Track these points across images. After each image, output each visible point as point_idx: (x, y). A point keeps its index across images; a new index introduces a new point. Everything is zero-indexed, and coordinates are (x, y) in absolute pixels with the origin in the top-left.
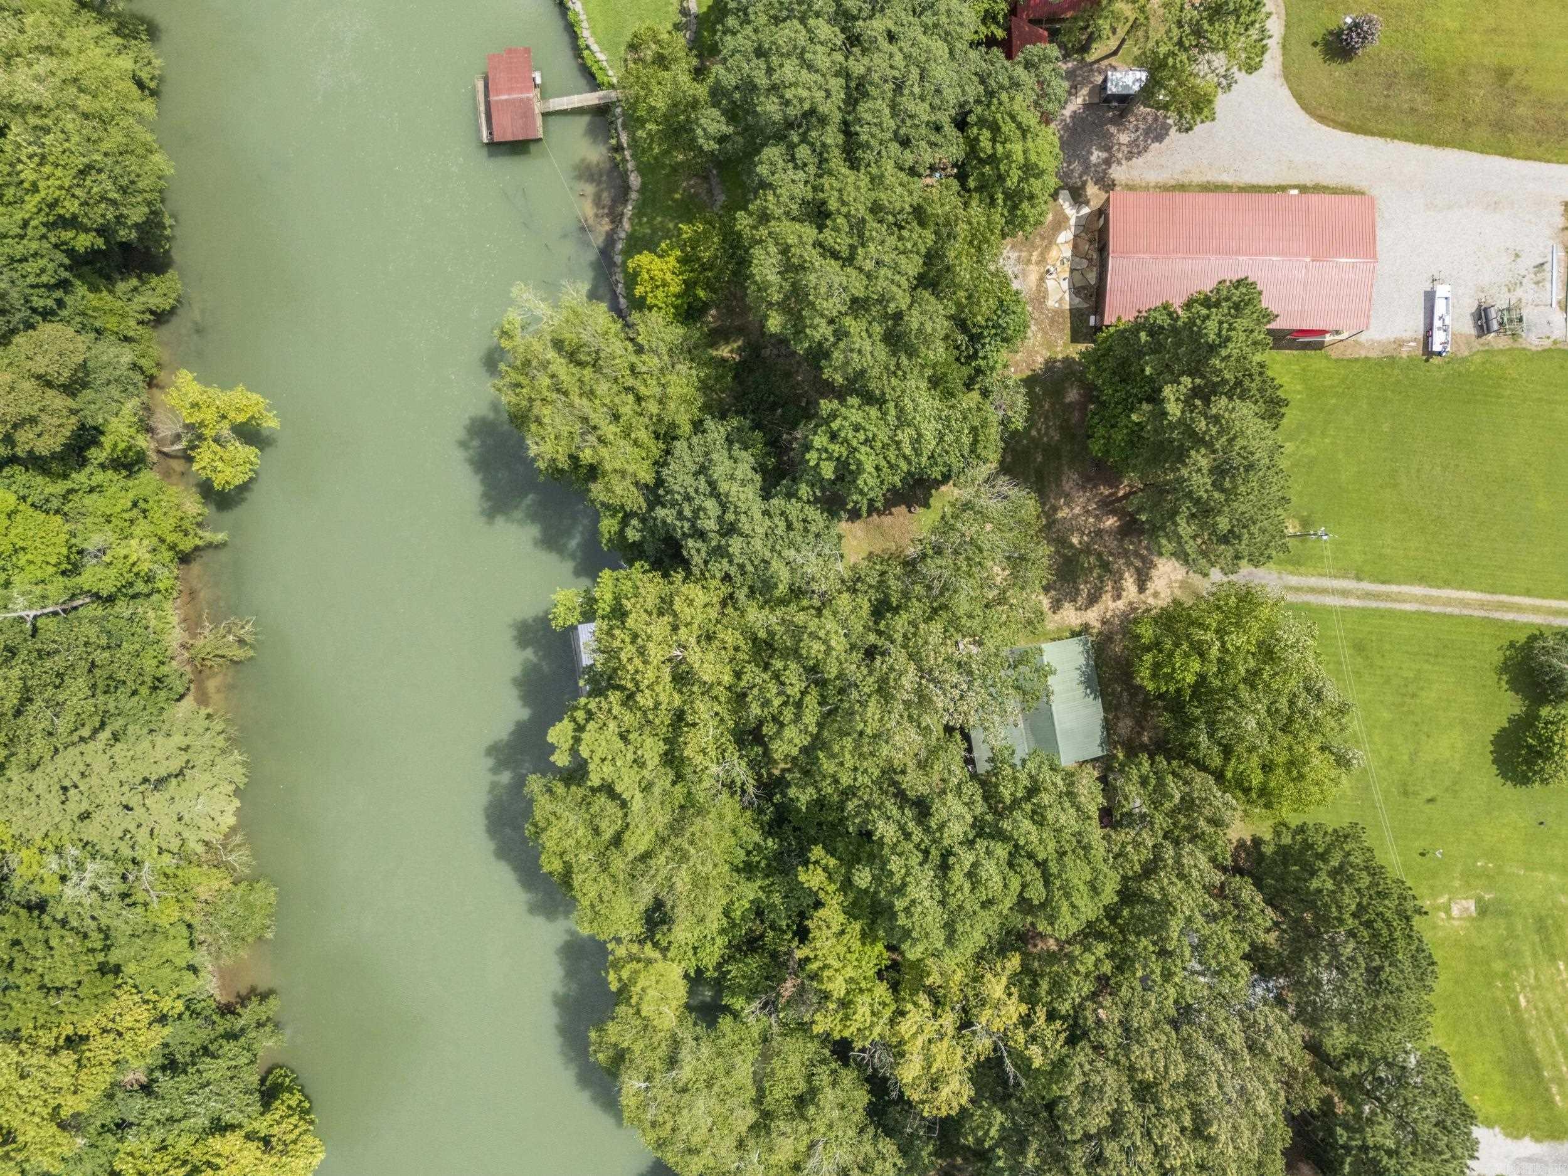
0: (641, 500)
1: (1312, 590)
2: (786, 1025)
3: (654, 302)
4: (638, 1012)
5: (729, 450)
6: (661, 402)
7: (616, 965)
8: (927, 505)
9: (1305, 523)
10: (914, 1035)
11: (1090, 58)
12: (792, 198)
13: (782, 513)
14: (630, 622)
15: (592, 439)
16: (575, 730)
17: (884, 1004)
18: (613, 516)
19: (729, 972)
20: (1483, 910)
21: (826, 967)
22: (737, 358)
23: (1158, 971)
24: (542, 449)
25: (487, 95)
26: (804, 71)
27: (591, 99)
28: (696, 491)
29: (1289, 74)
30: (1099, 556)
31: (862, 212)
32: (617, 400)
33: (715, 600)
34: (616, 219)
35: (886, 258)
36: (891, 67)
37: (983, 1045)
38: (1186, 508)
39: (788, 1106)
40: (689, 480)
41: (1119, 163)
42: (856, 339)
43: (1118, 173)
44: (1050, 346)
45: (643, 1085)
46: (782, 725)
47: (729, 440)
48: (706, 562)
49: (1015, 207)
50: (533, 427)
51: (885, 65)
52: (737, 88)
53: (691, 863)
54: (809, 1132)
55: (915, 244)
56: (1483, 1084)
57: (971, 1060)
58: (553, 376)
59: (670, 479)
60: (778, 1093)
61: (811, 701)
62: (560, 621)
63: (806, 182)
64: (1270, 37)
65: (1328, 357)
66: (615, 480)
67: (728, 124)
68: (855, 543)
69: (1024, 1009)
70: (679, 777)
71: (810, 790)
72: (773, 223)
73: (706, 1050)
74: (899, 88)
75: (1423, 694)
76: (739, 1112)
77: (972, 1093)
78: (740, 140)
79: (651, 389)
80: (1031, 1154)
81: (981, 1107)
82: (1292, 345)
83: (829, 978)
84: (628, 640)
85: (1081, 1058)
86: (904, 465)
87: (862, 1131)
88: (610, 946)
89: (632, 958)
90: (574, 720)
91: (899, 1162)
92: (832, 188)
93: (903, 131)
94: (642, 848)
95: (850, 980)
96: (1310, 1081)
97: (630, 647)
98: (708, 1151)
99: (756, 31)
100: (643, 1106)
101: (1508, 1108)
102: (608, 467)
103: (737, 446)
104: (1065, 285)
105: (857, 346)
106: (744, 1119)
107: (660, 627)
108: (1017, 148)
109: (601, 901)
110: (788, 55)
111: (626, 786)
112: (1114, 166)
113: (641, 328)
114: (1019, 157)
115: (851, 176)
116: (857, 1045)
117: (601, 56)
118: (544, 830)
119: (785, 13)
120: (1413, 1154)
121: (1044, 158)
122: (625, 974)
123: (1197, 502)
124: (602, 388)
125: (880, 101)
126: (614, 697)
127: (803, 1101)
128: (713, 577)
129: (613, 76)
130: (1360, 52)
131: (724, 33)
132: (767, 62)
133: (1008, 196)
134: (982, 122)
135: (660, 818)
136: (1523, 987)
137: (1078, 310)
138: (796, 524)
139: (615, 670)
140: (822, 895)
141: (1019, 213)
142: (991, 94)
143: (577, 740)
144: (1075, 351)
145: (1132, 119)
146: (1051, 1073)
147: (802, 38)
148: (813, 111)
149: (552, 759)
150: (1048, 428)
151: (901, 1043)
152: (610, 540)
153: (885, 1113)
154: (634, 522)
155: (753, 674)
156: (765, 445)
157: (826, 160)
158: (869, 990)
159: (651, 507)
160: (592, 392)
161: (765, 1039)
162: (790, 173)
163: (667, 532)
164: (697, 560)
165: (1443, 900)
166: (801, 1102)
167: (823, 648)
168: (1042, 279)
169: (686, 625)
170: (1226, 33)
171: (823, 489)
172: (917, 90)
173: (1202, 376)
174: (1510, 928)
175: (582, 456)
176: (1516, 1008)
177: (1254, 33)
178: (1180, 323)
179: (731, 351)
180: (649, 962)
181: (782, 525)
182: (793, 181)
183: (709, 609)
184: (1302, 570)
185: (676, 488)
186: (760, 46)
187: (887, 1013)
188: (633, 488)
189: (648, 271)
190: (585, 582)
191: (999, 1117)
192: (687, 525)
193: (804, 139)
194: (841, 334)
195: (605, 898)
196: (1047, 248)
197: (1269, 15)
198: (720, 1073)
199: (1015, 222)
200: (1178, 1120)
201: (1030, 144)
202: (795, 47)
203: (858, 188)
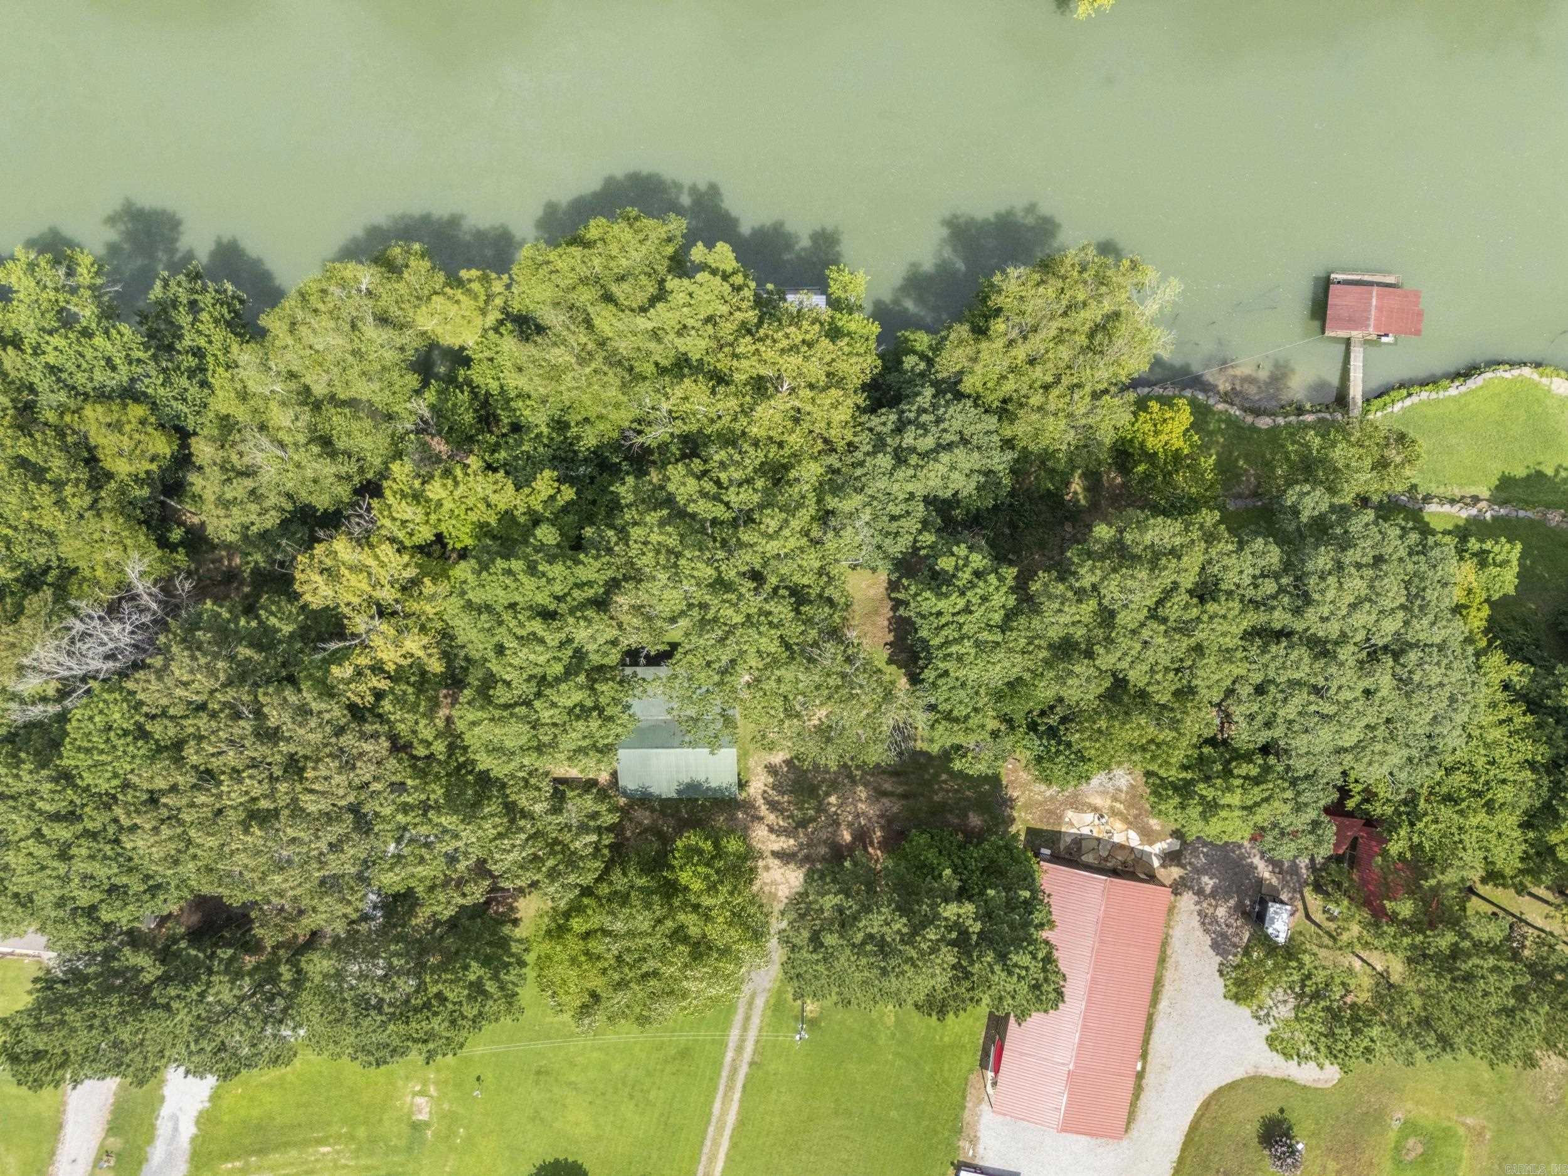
0: (945, 374)
1: (747, 1018)
2: (402, 438)
3: (1141, 419)
4: (436, 293)
5: (979, 472)
6: (1040, 409)
7: (485, 280)
8: (890, 661)
9: (813, 1023)
10: (377, 557)
11: (1308, 892)
12: (1225, 568)
13: (907, 512)
14: (825, 342)
15: (1014, 334)
16: (724, 272)
17: (411, 535)
18: (930, 347)
19: (462, 392)
20: (417, 1127)
21: (456, 483)
22: (1067, 498)
23: (409, 800)
24: (1013, 281)
25: (1379, 284)
26: (1352, 599)
27: (1356, 391)
28: (945, 430)
29: (1255, 1083)
30: (813, 820)
31: (1200, 636)
32: (1050, 365)
33: (833, 432)
34: (1226, 398)
35: (1150, 652)
36: (1340, 688)
37: (360, 623)
38: (851, 906)
39: (323, 428)
40: (956, 425)
41: (1197, 903)
42: (1074, 609)
43: (1187, 901)
44: (1027, 806)
45: (363, 287)
46: (699, 478)
47: (988, 473)
48: (871, 430)
49: (1176, 789)
50: (1037, 277)
51: (1344, 680)
52: (1346, 532)
53: (576, 367)
54: (296, 444)
55: (1158, 683)
56: (252, 1099)
57: (346, 610)
58: (1085, 304)
59: (960, 406)
60: (337, 421)
61: (719, 511)
62: (834, 275)
63: (1238, 586)
64: (1299, 1064)
65: (971, 1071)
66: (970, 351)
67: (1312, 518)
68: (863, 586)
69: (390, 667)
70: (662, 371)
71: (631, 497)
72: (1203, 545)
73: (390, 356)
74: (1317, 690)
75: (632, 1107)
76: (325, 377)
77: (314, 606)
78: (1292, 527)
79: (1054, 401)
80: (248, 652)
81: (298, 614)
82: (989, 1039)
83: (444, 485)
84: (808, 337)
85: (337, 713)
86: (936, 642)
87: (289, 496)
88: (505, 277)
89: (489, 298)
90: (734, 273)
91: (254, 529)
92: (1229, 609)
93: (1272, 689)
94: (597, 322)
95: (439, 504)
96: (281, 931)
97: (800, 338)
98: (290, 341)
99: (1401, 560)
100: (343, 284)
101: (226, 1118)
102: (984, 345)
103: (982, 479)
104: (1085, 831)
105: (1066, 609)
106: (316, 381)
107: (816, 371)
108: (1235, 799)
109: (552, 272)
110: (1371, 587)
111: (661, 315)
112: (1196, 898)
113: (1117, 401)
114: (1228, 799)
115: (1237, 630)
116: (375, 503)
117: (1398, 407)
118: (631, 226)
119: (1414, 591)
120: (199, 1016)
121: (1220, 823)
122: (475, 286)
123: (855, 918)
124: (1065, 353)
125: (1307, 670)
126: (752, 316)
127: (326, 444)
128: (855, 434)
129: (1376, 416)
130: (1266, 1152)
131: (1403, 528)
132: (1367, 565)
133: (1189, 783)
134: (1267, 769)
135: (623, 345)
136: (338, 1152)
137: (1059, 840)
138: (895, 524)
139: (780, 320)
140: (527, 490)
141: (1170, 793)
142: (1294, 783)
143: (714, 272)
144: (1018, 828)
145: (1239, 923)
146: (324, 683)
147: (1387, 604)
148: (1307, 600)
149: (700, 244)
150: (947, 791)
151: (371, 546)
152: (907, 340)
153: (304, 523)
154: (923, 366)
155: (754, 457)
156: (978, 509)
157: (1257, 608)
158: (427, 522)
159: (935, 384)
160: (1062, 342)
161: (390, 417)
162: (1251, 571)
163: (908, 396)
164: (874, 421)
165: (432, 1090)
166: (326, 442)
167: (770, 531)
168: (1095, 809)
169: (813, 399)
170: (1312, 1021)
171: (927, 557)
172: (1313, 708)
173: (977, 944)
174: (395, 1150)
175: (1000, 320)
176: (319, 1142)
177: (1308, 1049)
178: (1032, 930)
179: (1075, 493)
180: (484, 312)
181: (897, 511)
182: (1241, 572)
183: (823, 425)
184: (769, 1013)
185: (951, 411)
186: (1386, 561)
187: (401, 535)
188: (958, 367)
189: (1173, 419)
190: (869, 307)
191: (287, 629)
192: (912, 415)
193: (1281, 590)
194: (1081, 595)
195: (553, 277)
196: (1125, 819)
197: (1321, 1067)
198: (365, 366)
199: (1160, 787)
200: (265, 797)
201: (1238, 813)
202: (1378, 594)
203: (1224, 634)
